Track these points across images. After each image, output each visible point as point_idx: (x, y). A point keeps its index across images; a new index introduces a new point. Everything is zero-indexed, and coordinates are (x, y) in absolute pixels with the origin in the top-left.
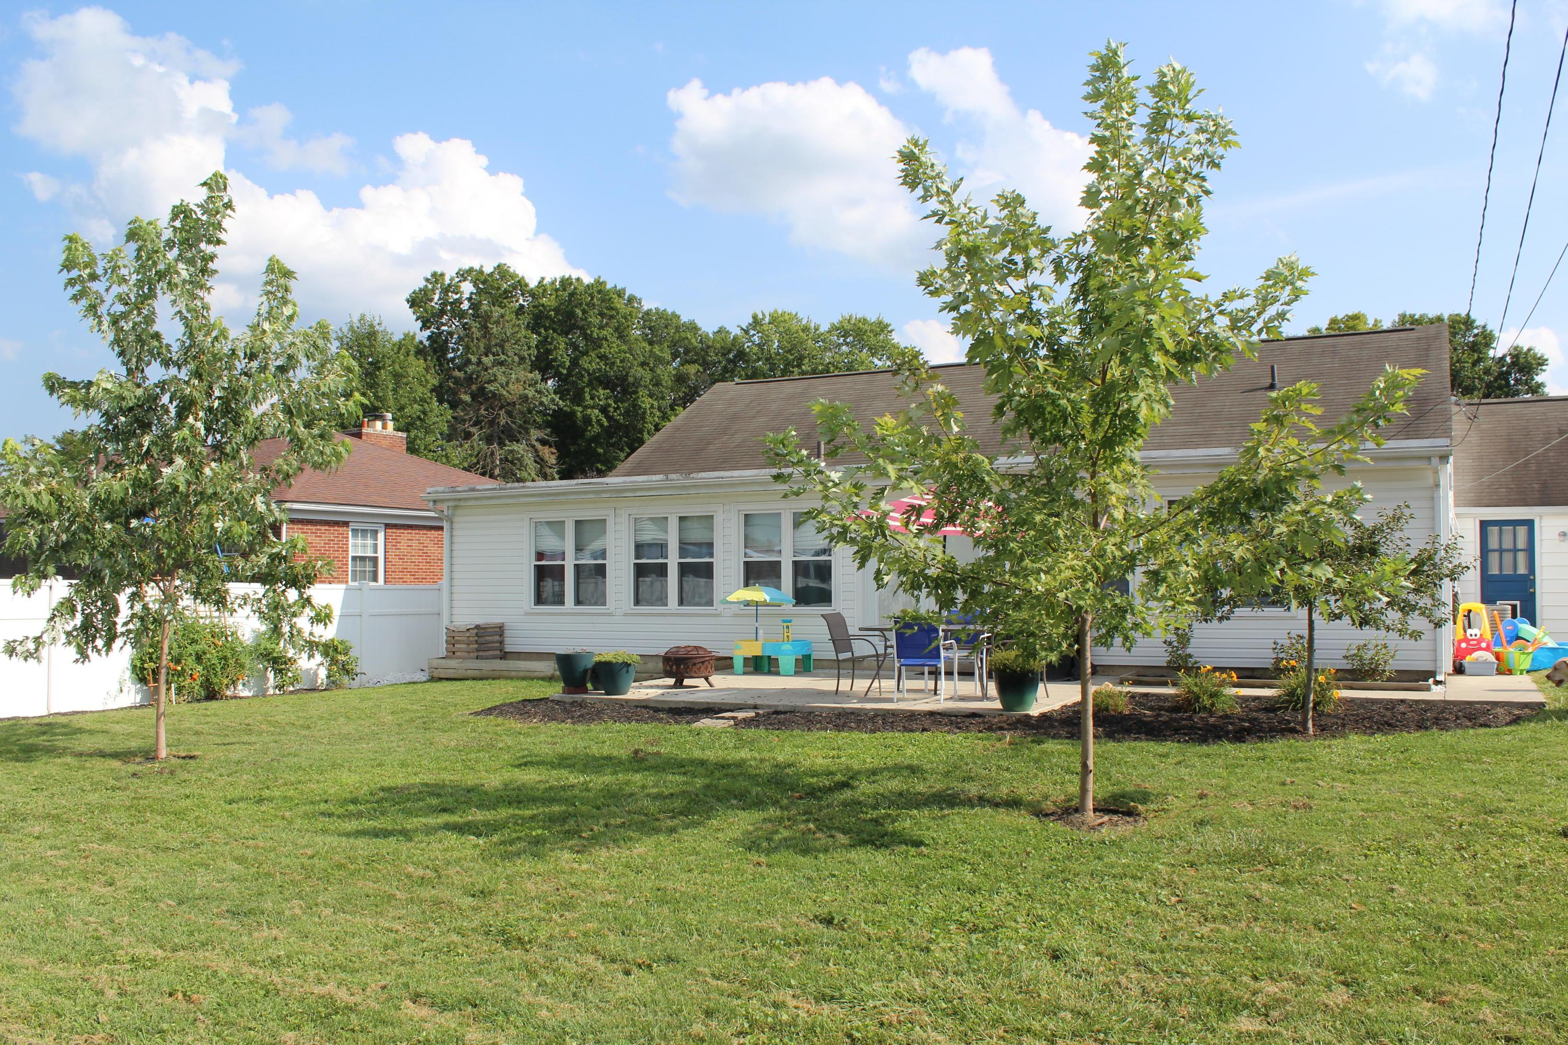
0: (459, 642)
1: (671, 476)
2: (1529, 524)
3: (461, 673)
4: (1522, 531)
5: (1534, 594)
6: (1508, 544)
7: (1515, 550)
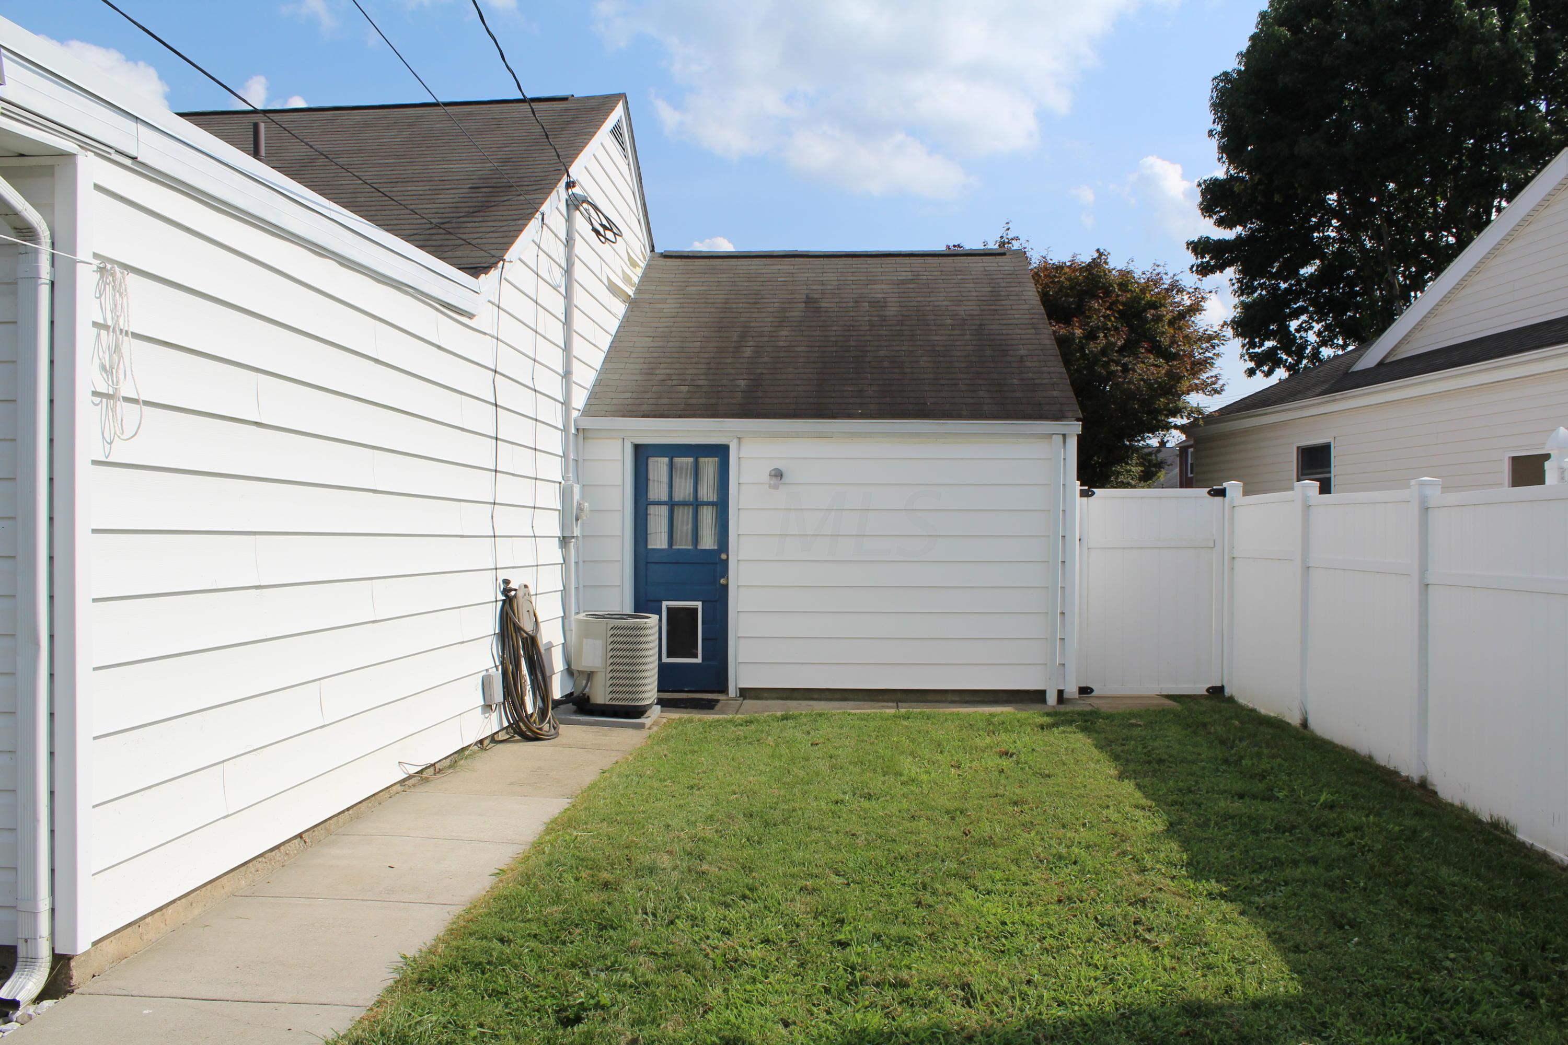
2: (721, 452)
4: (709, 465)
5: (726, 587)
6: (683, 490)
7: (696, 504)
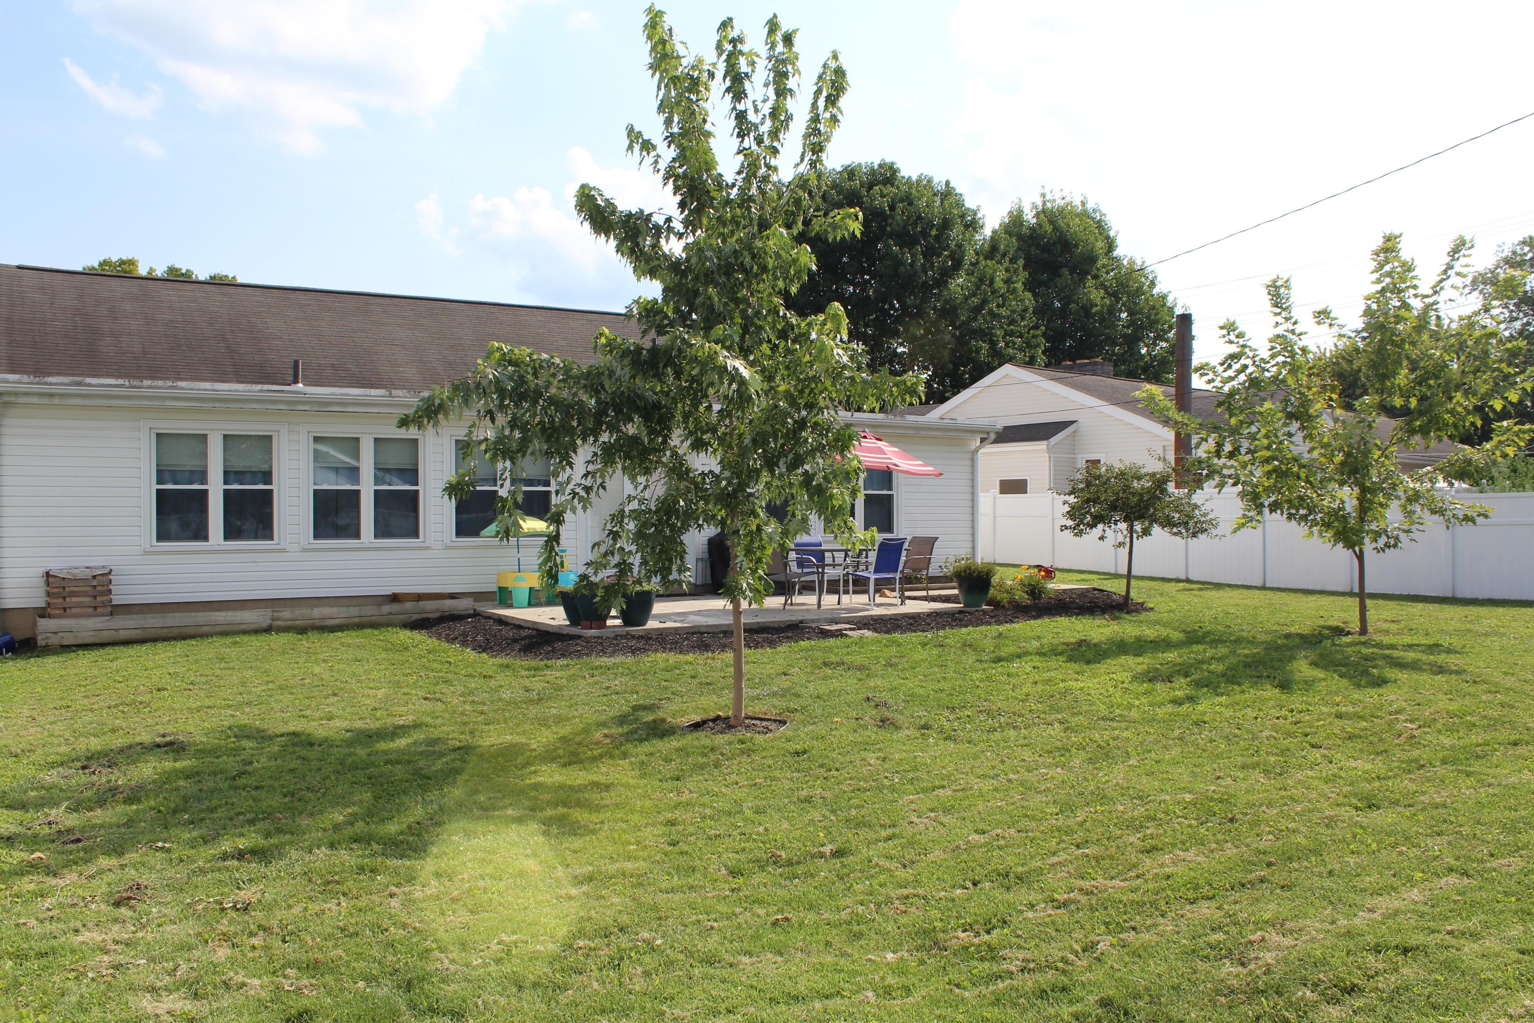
0: (73, 594)
1: (395, 392)
3: (105, 636)
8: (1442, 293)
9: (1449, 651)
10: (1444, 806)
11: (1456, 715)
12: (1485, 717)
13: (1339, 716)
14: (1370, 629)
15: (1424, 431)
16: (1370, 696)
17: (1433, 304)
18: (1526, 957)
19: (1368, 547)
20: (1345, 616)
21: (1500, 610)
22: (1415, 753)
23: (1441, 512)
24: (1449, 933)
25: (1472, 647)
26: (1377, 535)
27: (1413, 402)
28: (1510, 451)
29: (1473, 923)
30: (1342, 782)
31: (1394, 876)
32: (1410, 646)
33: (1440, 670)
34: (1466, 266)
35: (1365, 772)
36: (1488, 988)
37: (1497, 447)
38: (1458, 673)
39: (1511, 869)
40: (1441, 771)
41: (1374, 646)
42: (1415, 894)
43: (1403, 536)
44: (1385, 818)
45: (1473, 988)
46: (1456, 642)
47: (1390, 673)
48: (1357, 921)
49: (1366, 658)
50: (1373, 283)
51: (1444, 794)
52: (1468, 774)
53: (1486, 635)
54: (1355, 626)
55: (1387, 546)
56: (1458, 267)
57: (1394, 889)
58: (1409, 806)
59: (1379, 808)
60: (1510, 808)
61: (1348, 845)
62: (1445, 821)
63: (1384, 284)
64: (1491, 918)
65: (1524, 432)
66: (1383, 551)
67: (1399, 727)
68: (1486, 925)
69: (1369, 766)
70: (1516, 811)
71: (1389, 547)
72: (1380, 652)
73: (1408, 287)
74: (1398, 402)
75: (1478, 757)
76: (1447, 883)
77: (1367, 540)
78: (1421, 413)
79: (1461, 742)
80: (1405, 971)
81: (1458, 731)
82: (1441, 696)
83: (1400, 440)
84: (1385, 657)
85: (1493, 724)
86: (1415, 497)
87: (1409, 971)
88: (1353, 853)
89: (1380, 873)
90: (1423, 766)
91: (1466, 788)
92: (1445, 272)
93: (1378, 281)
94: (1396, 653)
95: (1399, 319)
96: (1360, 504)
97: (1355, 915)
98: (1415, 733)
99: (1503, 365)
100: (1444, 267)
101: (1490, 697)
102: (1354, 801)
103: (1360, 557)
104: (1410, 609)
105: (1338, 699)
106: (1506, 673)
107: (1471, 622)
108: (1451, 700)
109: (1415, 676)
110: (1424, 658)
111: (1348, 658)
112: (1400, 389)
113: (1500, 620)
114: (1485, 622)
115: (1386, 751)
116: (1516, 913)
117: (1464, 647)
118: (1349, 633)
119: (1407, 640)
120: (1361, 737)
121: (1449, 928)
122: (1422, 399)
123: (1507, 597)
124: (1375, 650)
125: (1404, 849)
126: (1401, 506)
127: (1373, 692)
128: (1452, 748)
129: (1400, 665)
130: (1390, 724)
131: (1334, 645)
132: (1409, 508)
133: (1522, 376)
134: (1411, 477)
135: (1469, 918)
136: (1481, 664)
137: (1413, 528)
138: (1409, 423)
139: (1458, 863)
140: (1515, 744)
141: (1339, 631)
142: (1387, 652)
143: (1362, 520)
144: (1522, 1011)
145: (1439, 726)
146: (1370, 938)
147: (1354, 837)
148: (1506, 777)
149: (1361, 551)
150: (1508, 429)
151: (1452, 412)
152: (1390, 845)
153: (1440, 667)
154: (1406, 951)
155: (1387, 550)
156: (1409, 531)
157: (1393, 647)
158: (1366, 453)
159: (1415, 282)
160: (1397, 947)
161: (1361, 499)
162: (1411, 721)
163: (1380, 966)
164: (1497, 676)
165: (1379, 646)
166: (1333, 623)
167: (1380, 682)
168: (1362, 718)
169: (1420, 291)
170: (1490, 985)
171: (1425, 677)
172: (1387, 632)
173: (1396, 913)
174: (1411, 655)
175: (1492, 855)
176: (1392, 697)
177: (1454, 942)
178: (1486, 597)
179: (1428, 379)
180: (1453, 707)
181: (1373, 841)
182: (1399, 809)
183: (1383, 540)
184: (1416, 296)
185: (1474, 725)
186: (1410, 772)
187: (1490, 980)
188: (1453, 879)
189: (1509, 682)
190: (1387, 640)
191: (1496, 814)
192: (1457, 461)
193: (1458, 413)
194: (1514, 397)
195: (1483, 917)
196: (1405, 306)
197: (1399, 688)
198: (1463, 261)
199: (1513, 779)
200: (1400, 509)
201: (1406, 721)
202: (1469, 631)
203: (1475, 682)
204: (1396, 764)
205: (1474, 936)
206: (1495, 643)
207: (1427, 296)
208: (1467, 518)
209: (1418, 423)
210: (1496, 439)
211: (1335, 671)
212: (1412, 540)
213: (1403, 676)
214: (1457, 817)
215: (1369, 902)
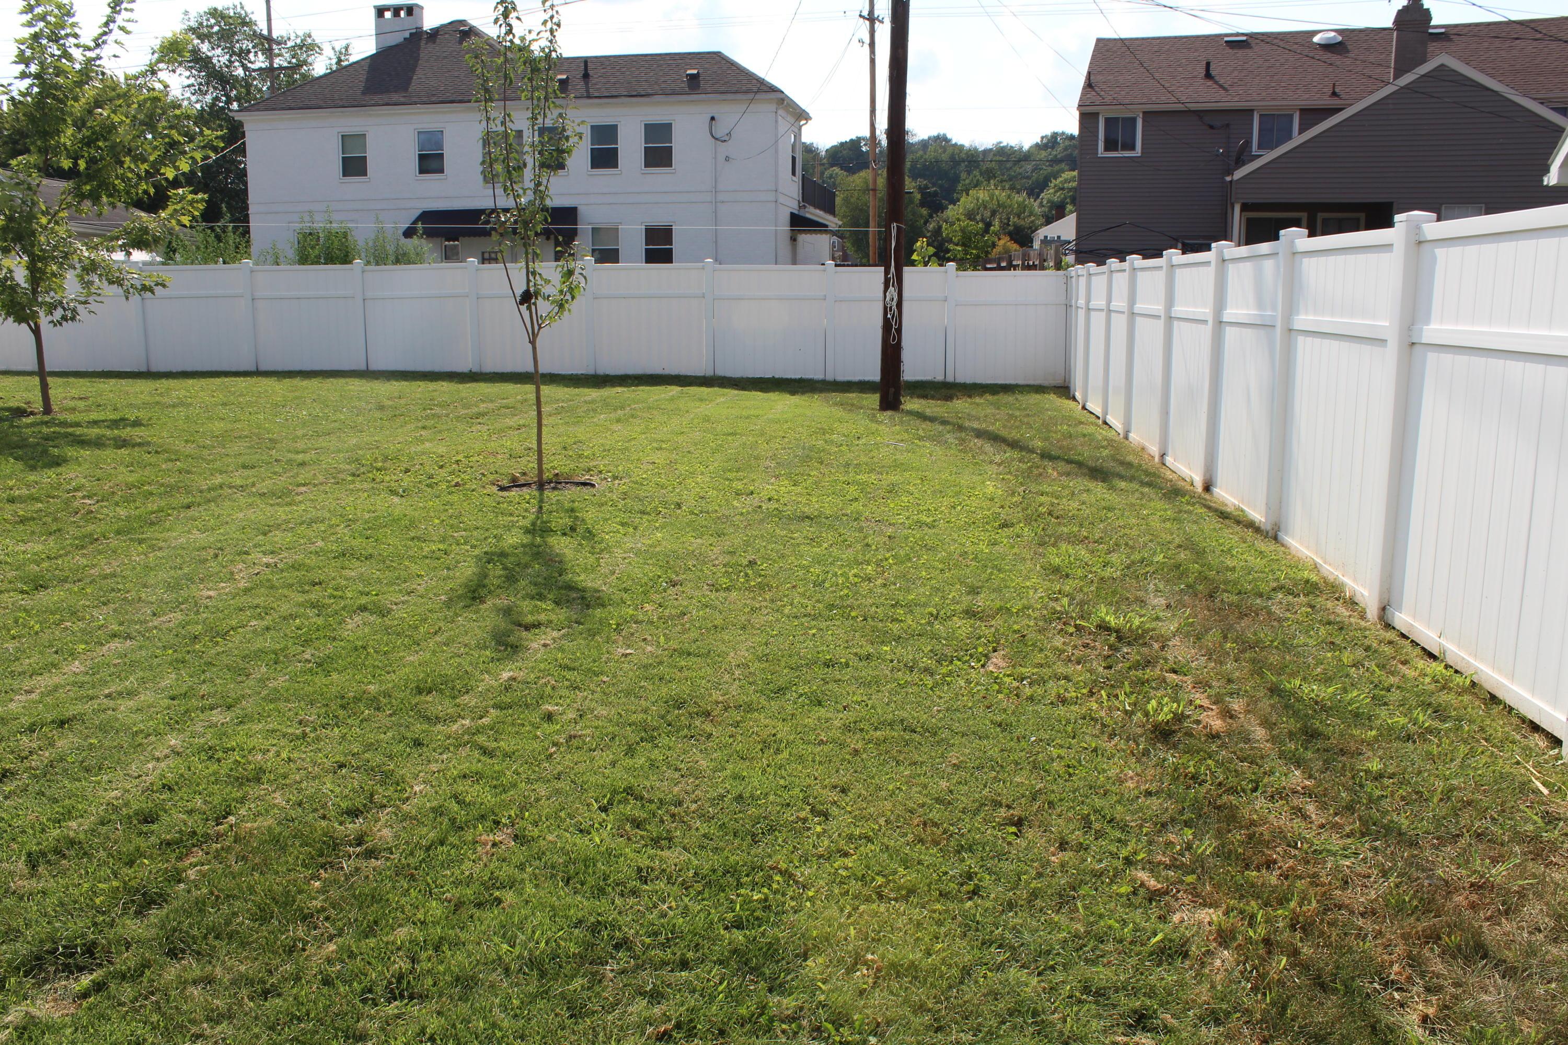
8: (105, 47)
9: (137, 423)
10: (114, 575)
11: (135, 486)
12: (162, 485)
13: (11, 500)
14: (55, 408)
15: (95, 197)
16: (48, 476)
17: (94, 59)
18: (175, 702)
19: (44, 320)
20: (29, 396)
21: (190, 382)
22: (90, 528)
23: (119, 282)
24: (106, 696)
25: (159, 419)
26: (51, 308)
27: (82, 164)
28: (186, 220)
29: (131, 682)
30: (7, 568)
31: (56, 652)
32: (95, 423)
33: (122, 443)
34: (129, 21)
35: (35, 554)
36: (139, 739)
37: (172, 216)
38: (140, 445)
39: (171, 624)
40: (114, 543)
41: (57, 425)
42: (77, 666)
43: (80, 308)
44: (51, 597)
45: (125, 740)
46: (142, 414)
47: (71, 452)
48: (12, 706)
49: (47, 438)
50: (23, 25)
51: (115, 564)
52: (140, 542)
53: (174, 406)
54: (38, 406)
55: (64, 318)
56: (120, 19)
57: (54, 666)
58: (79, 581)
59: (46, 588)
60: (175, 568)
61: (9, 630)
62: (113, 590)
63: (37, 29)
64: (148, 673)
65: (197, 202)
66: (61, 324)
67: (76, 504)
68: (143, 681)
69: (39, 547)
70: (181, 568)
71: (66, 320)
72: (63, 430)
73: (67, 36)
74: (66, 164)
75: (152, 524)
76: (109, 650)
77: (42, 314)
78: (89, 178)
79: (137, 512)
80: (59, 744)
81: (135, 501)
82: (122, 469)
83: (69, 206)
84: (67, 435)
85: (170, 490)
86: (92, 267)
87: (65, 742)
88: (14, 638)
89: (41, 653)
90: (97, 540)
91: (137, 555)
92: (107, 24)
93: (30, 24)
94: (78, 431)
95: (59, 72)
96: (32, 272)
97: (12, 700)
98: (93, 508)
99: (174, 132)
100: (105, 20)
101: (170, 464)
102: (20, 585)
103: (36, 332)
104: (102, 386)
105: (11, 483)
106: (187, 441)
107: (161, 395)
108: (131, 471)
109: (97, 452)
110: (108, 433)
111: (26, 439)
112: (66, 149)
113: (188, 391)
114: (174, 394)
115: (59, 530)
116: (171, 664)
117: (150, 419)
118: (32, 413)
119: (94, 416)
120: (34, 519)
121: (107, 691)
122: (92, 161)
123: (199, 369)
124: (57, 429)
125: (69, 624)
126: (77, 276)
127: (51, 473)
128: (128, 518)
129: (82, 442)
130: (67, 503)
131: (13, 427)
132: (86, 278)
133: (191, 145)
134: (86, 244)
135: (127, 678)
136: (165, 434)
137: (91, 299)
138: (78, 188)
139: (121, 628)
140: (189, 507)
141: (20, 412)
142: (70, 430)
143: (34, 291)
144: (167, 751)
145: (117, 498)
146: (25, 721)
147: (16, 622)
148: (175, 539)
149: (36, 324)
150: (183, 198)
151: (123, 178)
152: (54, 623)
153: (125, 440)
154: (62, 723)
155: (64, 323)
156: (86, 302)
157: (78, 425)
158: (31, 217)
159: (77, 30)
160: (53, 722)
161: (32, 268)
162: (89, 497)
163: (35, 745)
164: (179, 445)
165: (64, 424)
166: (13, 404)
167: (57, 462)
168: (38, 500)
169: (82, 41)
170: (141, 736)
171: (108, 453)
172: (73, 410)
173: (56, 688)
174: (95, 432)
175: (154, 615)
176: (72, 475)
177: (112, 704)
178: (180, 370)
179: (98, 140)
180: (132, 479)
181: (36, 622)
182: (67, 586)
183: (58, 313)
184: (77, 46)
185: (151, 494)
186: (83, 547)
187: (142, 731)
188: (115, 644)
189: (190, 449)
190: (70, 418)
191: (162, 575)
192: (133, 229)
193: (129, 179)
194: (185, 166)
195: (141, 674)
196: (66, 55)
197: (80, 465)
198: (125, 15)
199: (183, 540)
200: (76, 280)
201: (84, 497)
202: (158, 403)
203: (157, 452)
204: (68, 542)
205: (131, 694)
206: (182, 412)
207: (89, 49)
208: (145, 288)
209: (88, 187)
210: (171, 209)
211: (11, 454)
212: (90, 312)
213: (86, 453)
214: (124, 584)
215: (27, 684)
